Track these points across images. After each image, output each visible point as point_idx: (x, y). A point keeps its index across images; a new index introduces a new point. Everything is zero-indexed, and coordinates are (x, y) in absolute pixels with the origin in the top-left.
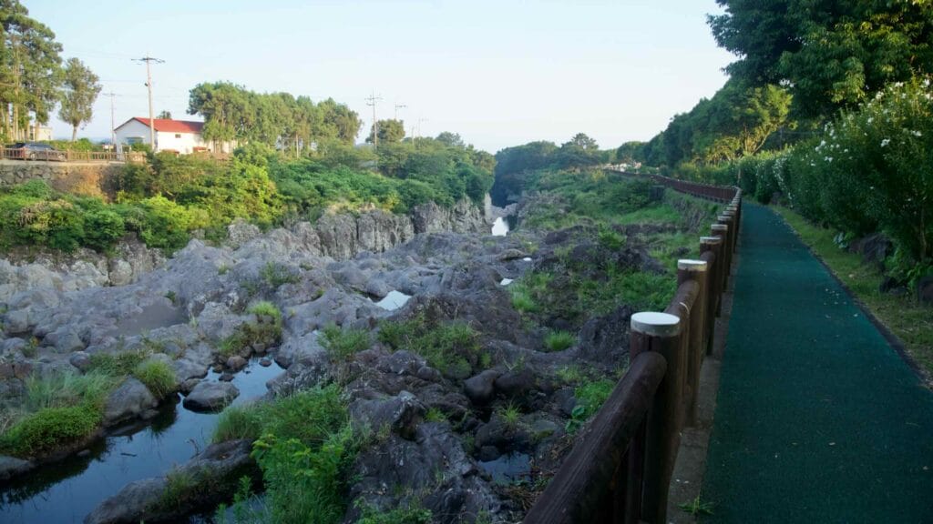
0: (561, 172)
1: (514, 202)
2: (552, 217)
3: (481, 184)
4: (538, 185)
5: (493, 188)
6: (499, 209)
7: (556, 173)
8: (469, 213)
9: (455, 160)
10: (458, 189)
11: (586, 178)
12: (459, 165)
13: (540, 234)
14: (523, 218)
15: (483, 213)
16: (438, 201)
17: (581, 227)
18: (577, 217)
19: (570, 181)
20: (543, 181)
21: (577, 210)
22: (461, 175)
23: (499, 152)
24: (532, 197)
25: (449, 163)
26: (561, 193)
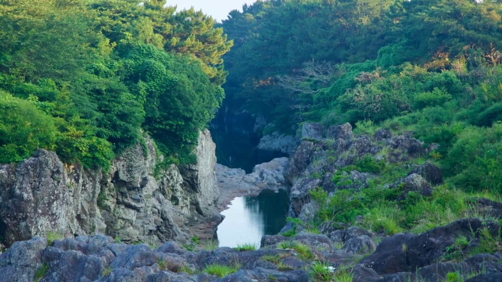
0: (410, 69)
1: (278, 154)
2: (390, 197)
3: (187, 103)
4: (346, 106)
5: (220, 114)
6: (237, 174)
7: (397, 72)
8: (153, 184)
9: (114, 36)
10: (123, 116)
11: (484, 86)
12: (122, 51)
13: (356, 243)
14: (306, 198)
15: (192, 184)
16: (65, 152)
17: (476, 224)
18: (461, 196)
19: (438, 93)
20: (359, 95)
21: (460, 176)
22: (132, 78)
23: (234, 13)
24: (330, 141)
25: (94, 45)
26: (411, 128)
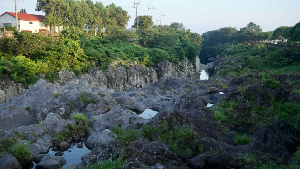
0: (239, 45)
1: (212, 61)
2: (235, 70)
3: (194, 51)
4: (226, 52)
5: (201, 53)
6: (204, 65)
7: (237, 45)
8: (187, 67)
9: (180, 38)
10: (181, 54)
11: (254, 48)
12: (182, 41)
13: (228, 79)
14: (218, 70)
15: (195, 67)
16: (170, 60)
17: (252, 76)
18: (249, 70)
19: (245, 49)
20: (229, 50)
21: (249, 66)
22: (184, 46)
23: (204, 34)
24: (223, 59)
25: (176, 40)
26: (239, 56)
